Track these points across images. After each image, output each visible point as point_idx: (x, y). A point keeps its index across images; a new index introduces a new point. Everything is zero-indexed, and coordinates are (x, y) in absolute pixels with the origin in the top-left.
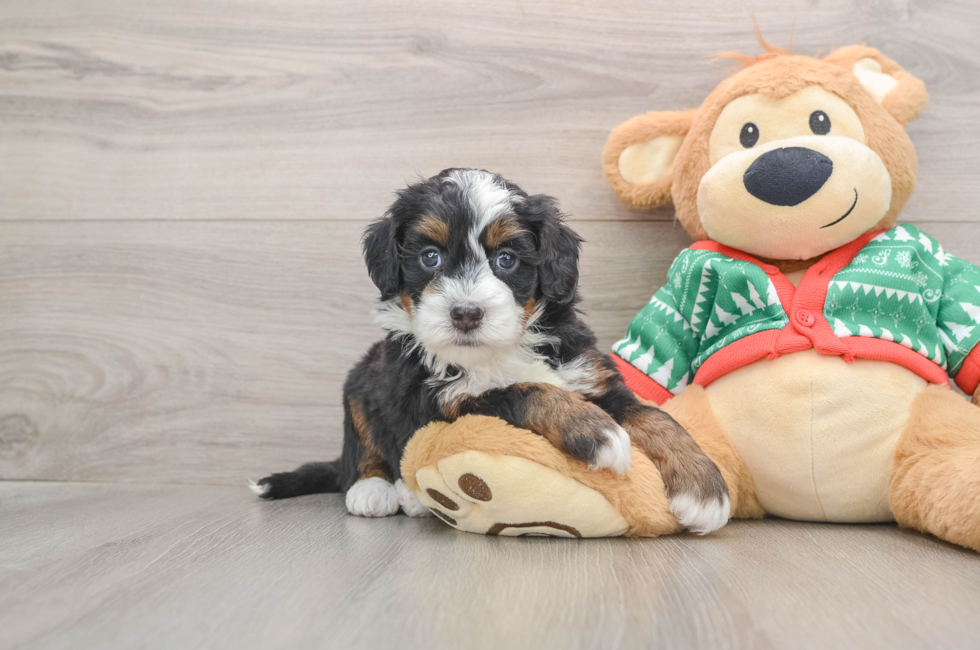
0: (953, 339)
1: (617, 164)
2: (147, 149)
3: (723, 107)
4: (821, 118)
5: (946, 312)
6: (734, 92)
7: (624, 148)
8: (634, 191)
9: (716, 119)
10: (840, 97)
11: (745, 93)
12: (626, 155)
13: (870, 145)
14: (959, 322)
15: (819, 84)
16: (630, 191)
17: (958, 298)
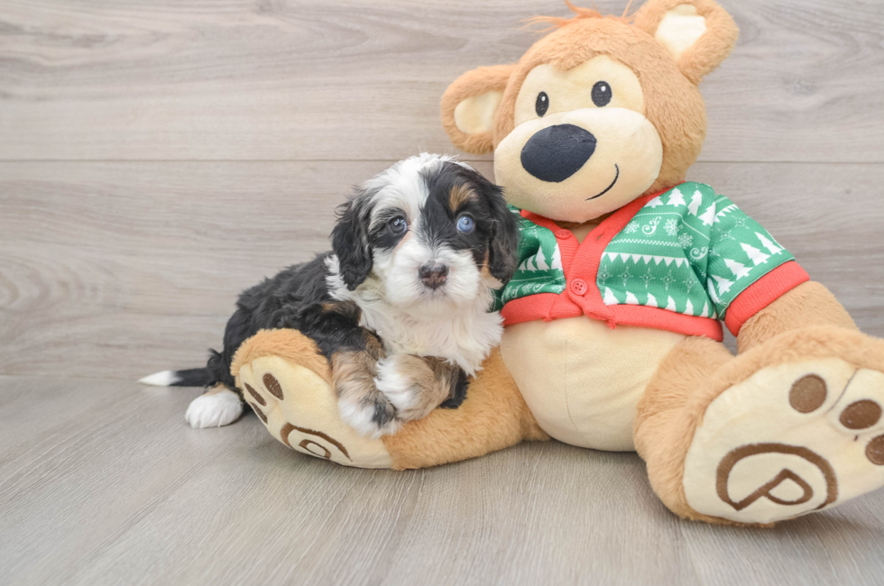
0: (717, 291)
1: (452, 116)
2: (40, 99)
3: (527, 73)
4: (603, 89)
5: (714, 266)
6: (534, 60)
7: (459, 102)
8: (467, 141)
9: (521, 84)
10: (626, 64)
11: (541, 63)
12: (460, 108)
13: (646, 114)
14: (723, 277)
15: (607, 53)
16: (464, 141)
17: (724, 255)
